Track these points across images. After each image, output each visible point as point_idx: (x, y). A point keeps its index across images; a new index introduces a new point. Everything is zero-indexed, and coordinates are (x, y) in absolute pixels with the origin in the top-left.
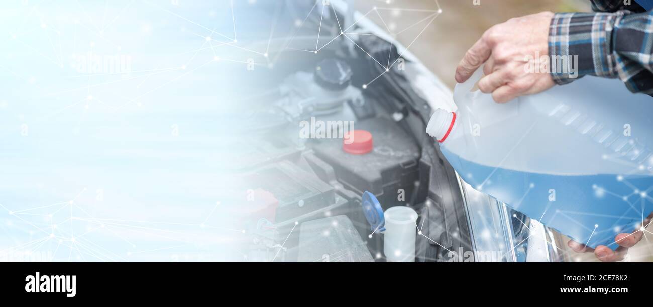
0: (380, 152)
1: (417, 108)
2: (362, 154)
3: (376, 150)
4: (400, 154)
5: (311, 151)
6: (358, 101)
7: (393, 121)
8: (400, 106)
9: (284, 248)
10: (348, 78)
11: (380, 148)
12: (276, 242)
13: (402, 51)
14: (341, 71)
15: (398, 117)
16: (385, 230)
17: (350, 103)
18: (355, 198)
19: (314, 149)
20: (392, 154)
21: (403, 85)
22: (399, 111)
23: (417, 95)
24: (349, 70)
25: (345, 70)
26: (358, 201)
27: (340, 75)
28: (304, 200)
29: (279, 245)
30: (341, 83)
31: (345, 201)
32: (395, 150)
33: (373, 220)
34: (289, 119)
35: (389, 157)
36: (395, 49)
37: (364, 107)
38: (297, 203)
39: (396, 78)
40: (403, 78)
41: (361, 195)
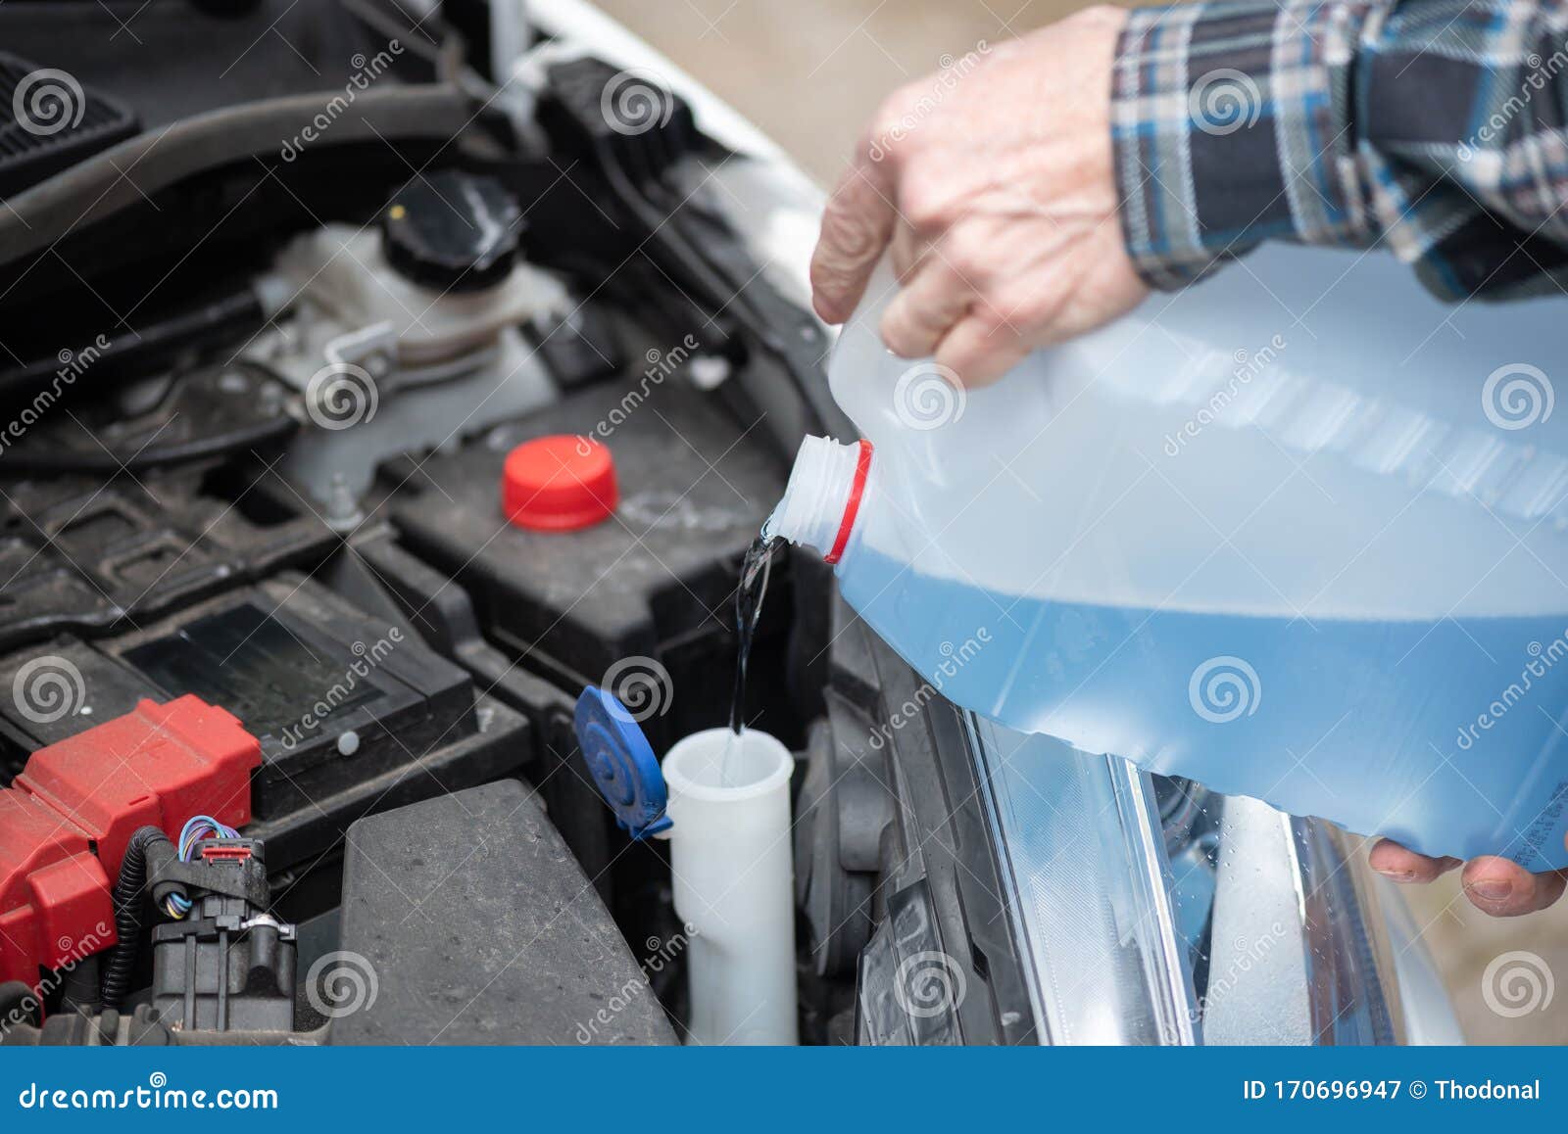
0: (646, 517)
1: (777, 341)
2: (576, 530)
3: (629, 509)
4: (720, 519)
5: (384, 529)
6: (557, 319)
7: (691, 387)
8: (717, 329)
9: (284, 929)
10: (510, 243)
11: (642, 499)
12: (253, 907)
13: (714, 118)
14: (481, 214)
15: (709, 372)
16: (670, 825)
17: (528, 330)
18: (555, 708)
19: (395, 521)
20: (691, 520)
21: (720, 253)
22: (711, 350)
23: (770, 289)
24: (512, 212)
25: (495, 210)
26: (563, 718)
27: (478, 233)
28: (358, 731)
29: (264, 919)
30: (482, 264)
31: (515, 720)
32: (701, 502)
33: (624, 795)
34: (295, 410)
35: (677, 536)
36: (684, 113)
37: (580, 343)
38: (334, 742)
39: (694, 227)
40: (718, 224)
41: (574, 690)
